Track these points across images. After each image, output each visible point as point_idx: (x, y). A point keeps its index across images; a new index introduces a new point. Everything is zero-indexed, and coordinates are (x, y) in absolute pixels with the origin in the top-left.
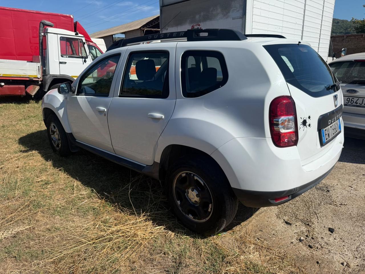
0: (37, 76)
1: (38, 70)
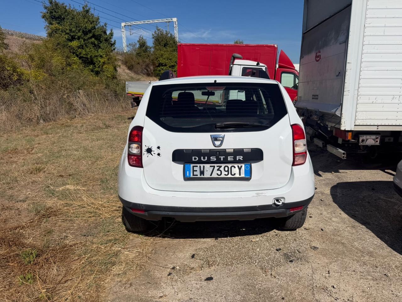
1: (220, 97)
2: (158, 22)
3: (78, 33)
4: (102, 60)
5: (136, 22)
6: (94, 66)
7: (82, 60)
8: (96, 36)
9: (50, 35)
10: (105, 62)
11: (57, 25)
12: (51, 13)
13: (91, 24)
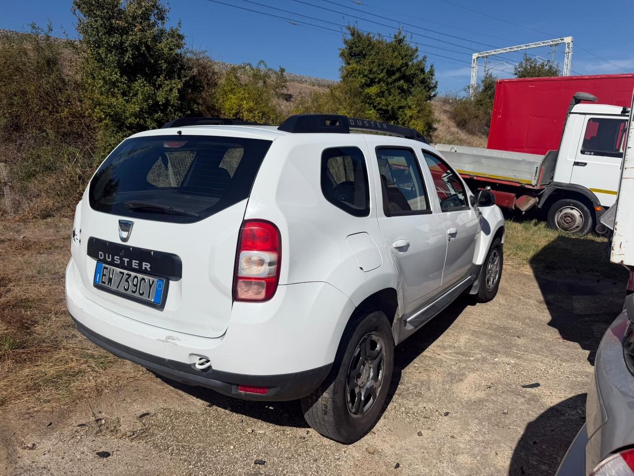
0: (531, 181)
1: (534, 173)
2: (535, 46)
3: (380, 74)
4: (409, 113)
5: (497, 50)
6: (396, 122)
7: (381, 114)
8: (407, 77)
9: (345, 78)
10: (413, 115)
11: (354, 65)
12: (351, 48)
13: (402, 59)
